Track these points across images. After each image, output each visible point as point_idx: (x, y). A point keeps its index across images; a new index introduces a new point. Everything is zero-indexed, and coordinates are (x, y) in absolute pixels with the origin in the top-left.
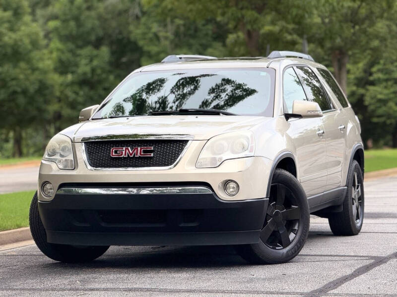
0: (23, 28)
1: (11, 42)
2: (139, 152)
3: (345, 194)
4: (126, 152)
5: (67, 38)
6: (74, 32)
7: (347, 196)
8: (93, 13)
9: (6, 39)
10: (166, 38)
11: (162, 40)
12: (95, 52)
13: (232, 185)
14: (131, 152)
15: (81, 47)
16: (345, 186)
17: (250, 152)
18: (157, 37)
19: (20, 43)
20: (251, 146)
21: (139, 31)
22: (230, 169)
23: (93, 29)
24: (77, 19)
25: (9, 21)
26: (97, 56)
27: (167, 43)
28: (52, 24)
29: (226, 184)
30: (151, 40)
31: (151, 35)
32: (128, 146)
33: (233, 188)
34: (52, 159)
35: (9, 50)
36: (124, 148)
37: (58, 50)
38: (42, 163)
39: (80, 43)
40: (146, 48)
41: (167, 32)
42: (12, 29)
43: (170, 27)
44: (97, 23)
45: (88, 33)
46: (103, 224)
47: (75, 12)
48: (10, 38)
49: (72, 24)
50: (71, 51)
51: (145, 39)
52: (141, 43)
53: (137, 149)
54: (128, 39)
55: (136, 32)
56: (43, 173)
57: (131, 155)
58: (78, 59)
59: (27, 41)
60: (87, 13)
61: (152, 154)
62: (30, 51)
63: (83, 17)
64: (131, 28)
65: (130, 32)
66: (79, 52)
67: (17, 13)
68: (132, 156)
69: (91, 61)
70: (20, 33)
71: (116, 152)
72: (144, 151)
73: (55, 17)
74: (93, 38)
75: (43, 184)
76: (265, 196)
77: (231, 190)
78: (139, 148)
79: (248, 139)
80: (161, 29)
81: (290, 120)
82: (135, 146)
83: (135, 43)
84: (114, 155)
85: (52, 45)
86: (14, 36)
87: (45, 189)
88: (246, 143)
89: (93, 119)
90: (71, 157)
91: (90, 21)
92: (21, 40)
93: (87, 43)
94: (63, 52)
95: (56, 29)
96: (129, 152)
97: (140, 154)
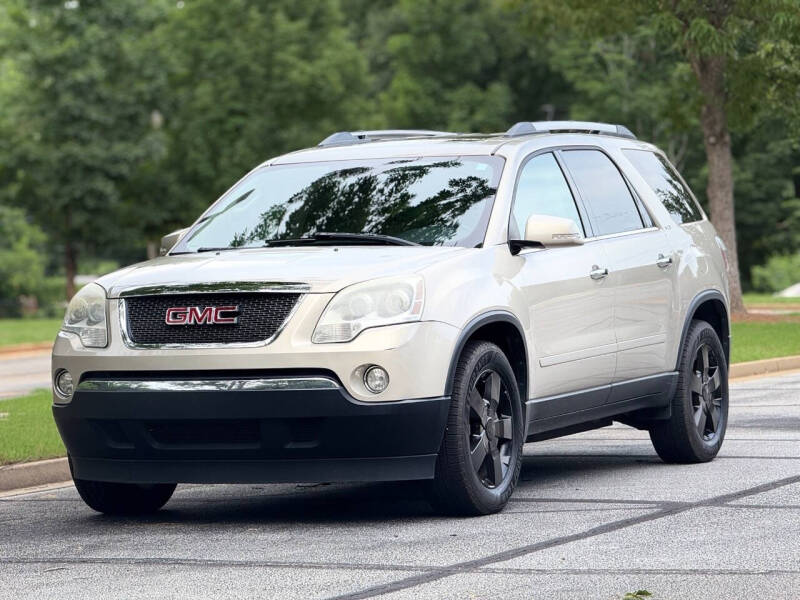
0: (328, 53)
1: (304, 80)
2: (214, 315)
3: (674, 384)
4: (191, 316)
5: (426, 69)
6: (438, 57)
7: (679, 389)
8: (476, 19)
9: (294, 75)
10: (620, 65)
11: (612, 68)
12: (479, 95)
13: (377, 373)
14: (200, 315)
15: (450, 86)
16: (675, 370)
17: (413, 313)
18: (603, 64)
19: (321, 83)
20: (416, 303)
21: (567, 52)
22: (372, 345)
23: (476, 49)
24: (444, 31)
25: (303, 41)
26: (481, 103)
27: (621, 74)
28: (396, 42)
29: (367, 370)
30: (591, 69)
31: (590, 59)
32: (196, 305)
33: (381, 378)
34: (74, 328)
35: (300, 97)
36: (189, 309)
37: (408, 92)
38: (58, 337)
39: (451, 78)
40: (580, 86)
41: (621, 53)
42: (307, 56)
43: (626, 41)
44: (485, 37)
45: (468, 58)
46: (156, 446)
47: (440, 17)
48: (302, 73)
49: (435, 40)
50: (434, 94)
51: (577, 67)
52: (570, 75)
53: (211, 310)
54: (547, 68)
55: (561, 54)
56: (59, 354)
57: (200, 320)
58: (445, 109)
59: (334, 78)
60: (464, 19)
61: (236, 319)
62: (342, 98)
63: (455, 28)
64: (552, 45)
65: (550, 54)
66: (449, 95)
67: (317, 24)
68: (201, 323)
69: (472, 112)
70: (321, 63)
71: (175, 316)
72: (223, 315)
73: (401, 28)
74: (476, 67)
75: (58, 374)
76: (442, 393)
77: (377, 383)
78: (214, 309)
79: (411, 289)
80: (611, 46)
81: (522, 252)
82: (209, 305)
83: (559, 75)
84: (170, 321)
85: (396, 84)
86: (309, 68)
87: (62, 382)
88: (405, 297)
89: (171, 254)
90: (102, 326)
91: (471, 34)
92: (323, 77)
93: (464, 78)
94: (417, 98)
95: (403, 52)
96: (197, 315)
97: (216, 318)
